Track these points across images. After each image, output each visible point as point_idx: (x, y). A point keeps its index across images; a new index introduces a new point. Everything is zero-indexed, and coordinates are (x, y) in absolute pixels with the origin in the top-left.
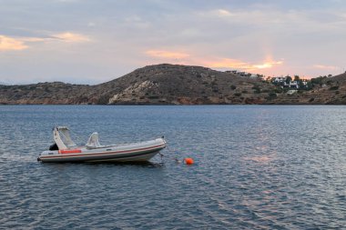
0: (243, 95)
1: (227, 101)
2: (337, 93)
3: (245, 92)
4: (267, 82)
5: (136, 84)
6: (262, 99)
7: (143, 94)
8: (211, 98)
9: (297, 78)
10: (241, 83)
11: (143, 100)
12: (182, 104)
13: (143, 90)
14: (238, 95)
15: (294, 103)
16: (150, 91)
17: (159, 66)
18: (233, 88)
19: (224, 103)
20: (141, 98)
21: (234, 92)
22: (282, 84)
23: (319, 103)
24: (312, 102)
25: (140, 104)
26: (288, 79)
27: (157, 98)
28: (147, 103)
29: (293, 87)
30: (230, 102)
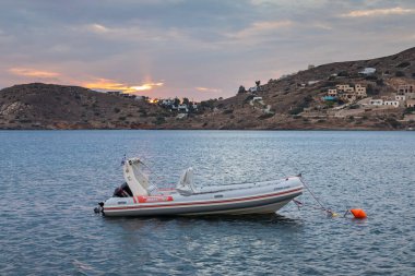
0: (128, 119)
1: (110, 125)
2: (232, 117)
3: (130, 116)
4: (153, 105)
5: (4, 106)
6: (150, 124)
7: (12, 117)
8: (92, 123)
9: (186, 101)
10: (125, 105)
11: (13, 125)
12: (59, 128)
13: (12, 112)
14: (123, 119)
15: (185, 128)
16: (21, 113)
17: (30, 86)
18: (117, 111)
19: (107, 128)
20: (11, 122)
21: (118, 115)
22: (170, 107)
23: (213, 128)
24: (205, 127)
25: (9, 129)
26: (177, 101)
27: (30, 121)
28: (19, 128)
29: (183, 110)
30: (113, 126)
